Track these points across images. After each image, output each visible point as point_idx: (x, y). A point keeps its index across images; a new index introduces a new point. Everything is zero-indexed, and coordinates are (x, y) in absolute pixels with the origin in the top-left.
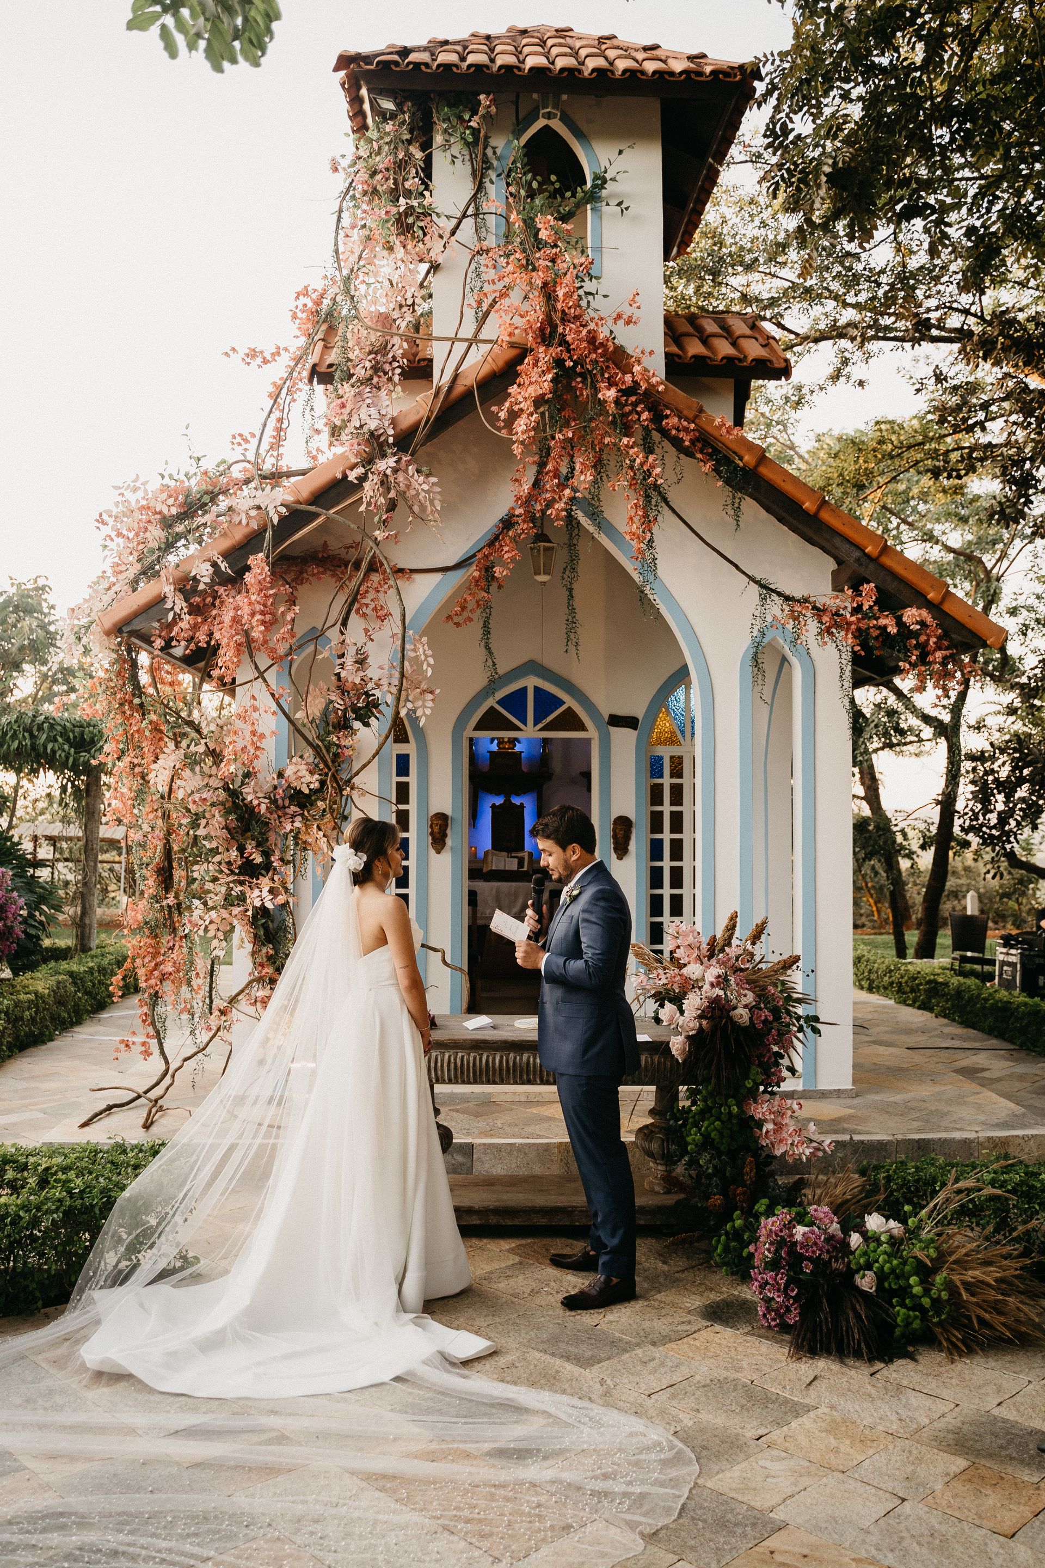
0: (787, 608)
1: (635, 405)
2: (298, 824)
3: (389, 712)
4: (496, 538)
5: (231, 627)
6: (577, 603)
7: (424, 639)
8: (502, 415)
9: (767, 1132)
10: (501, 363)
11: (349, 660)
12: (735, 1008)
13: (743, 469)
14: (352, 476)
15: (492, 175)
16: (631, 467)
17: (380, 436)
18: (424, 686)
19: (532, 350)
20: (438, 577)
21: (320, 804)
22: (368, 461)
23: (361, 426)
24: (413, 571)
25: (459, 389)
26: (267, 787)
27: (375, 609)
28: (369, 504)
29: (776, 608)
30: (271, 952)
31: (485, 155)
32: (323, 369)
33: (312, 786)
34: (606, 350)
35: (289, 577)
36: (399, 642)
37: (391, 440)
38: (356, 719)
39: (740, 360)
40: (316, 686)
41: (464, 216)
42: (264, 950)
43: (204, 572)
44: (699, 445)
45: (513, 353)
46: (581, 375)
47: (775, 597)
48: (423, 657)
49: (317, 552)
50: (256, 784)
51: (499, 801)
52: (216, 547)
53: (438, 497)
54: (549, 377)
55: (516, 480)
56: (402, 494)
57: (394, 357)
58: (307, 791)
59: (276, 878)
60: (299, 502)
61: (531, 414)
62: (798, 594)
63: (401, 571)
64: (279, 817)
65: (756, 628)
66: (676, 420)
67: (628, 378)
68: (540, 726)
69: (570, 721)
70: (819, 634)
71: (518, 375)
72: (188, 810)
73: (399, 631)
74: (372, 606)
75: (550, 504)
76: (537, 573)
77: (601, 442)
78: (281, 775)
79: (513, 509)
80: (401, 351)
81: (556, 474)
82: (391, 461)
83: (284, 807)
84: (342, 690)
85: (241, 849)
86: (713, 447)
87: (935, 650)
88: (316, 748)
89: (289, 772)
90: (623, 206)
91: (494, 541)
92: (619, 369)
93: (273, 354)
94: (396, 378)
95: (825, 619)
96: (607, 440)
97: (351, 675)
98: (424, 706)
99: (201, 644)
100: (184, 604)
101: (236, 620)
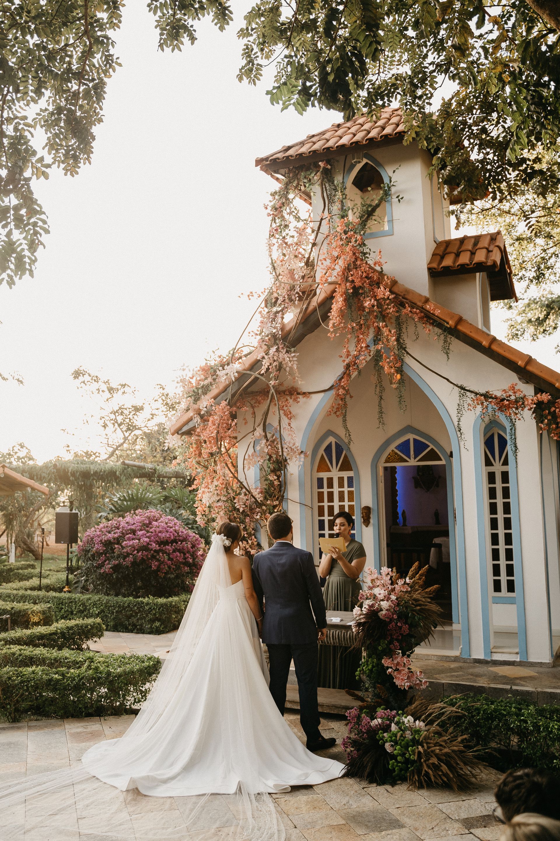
0: (476, 399)
4: (344, 374)
10: (328, 293)
12: (381, 611)
13: (450, 328)
17: (275, 335)
19: (340, 285)
20: (322, 394)
22: (268, 349)
24: (310, 393)
25: (310, 311)
29: (469, 399)
37: (280, 337)
39: (468, 265)
41: (322, 219)
43: (204, 406)
44: (425, 319)
47: (468, 394)
53: (296, 362)
54: (343, 298)
55: (345, 347)
60: (244, 370)
61: (336, 317)
62: (481, 391)
63: (304, 393)
68: (418, 459)
69: (433, 456)
71: (334, 298)
82: (274, 349)
86: (433, 319)
90: (400, 198)
91: (343, 376)
100: (200, 420)
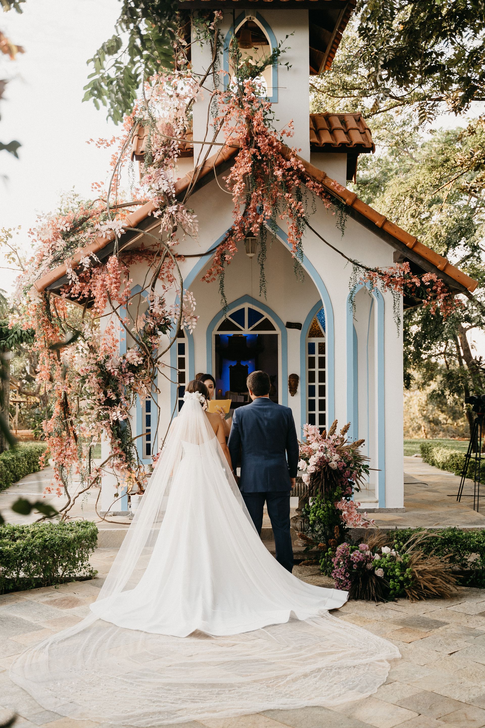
0: (367, 274)
1: (292, 176)
2: (132, 381)
3: (175, 327)
4: (226, 240)
5: (101, 289)
6: (265, 272)
7: (192, 293)
8: (228, 181)
9: (344, 515)
10: (227, 155)
11: (156, 303)
12: (331, 461)
13: (346, 206)
14: (156, 215)
15: (222, 49)
16: (290, 208)
17: (168, 193)
18: (192, 315)
19: (242, 149)
20: (198, 259)
21: (143, 371)
22: (163, 206)
23: (160, 189)
24: (186, 256)
25: (206, 169)
26: (117, 363)
27: (168, 276)
28: (164, 228)
29: (361, 274)
30: (120, 442)
31: (218, 38)
32: (138, 154)
33: (139, 363)
34: (277, 150)
35: (125, 261)
36: (180, 294)
37: (174, 196)
38: (159, 330)
39: (348, 144)
40: (141, 316)
41: (208, 74)
42: (117, 441)
43: (86, 262)
44: (324, 194)
45: (233, 150)
46: (265, 161)
47: (361, 269)
48: (191, 302)
49: (138, 248)
50: (112, 361)
51: (234, 364)
52: (91, 249)
53: (197, 225)
54: (250, 164)
55: (235, 212)
56: (180, 224)
57: (174, 149)
58: (137, 365)
59: (122, 406)
60: (130, 227)
61: (241, 183)
62: (372, 267)
63: (180, 256)
64: (123, 378)
65: (352, 284)
66: (312, 183)
67: (288, 163)
68: (251, 328)
69: (267, 325)
70: (383, 286)
71: (235, 162)
72: (79, 375)
73: (179, 288)
74: (166, 274)
75: (251, 225)
76: (248, 252)
77: (276, 194)
78: (124, 358)
79: (234, 226)
80: (177, 146)
81: (255, 210)
82: (174, 208)
83: (125, 373)
84: (153, 316)
85: (105, 393)
86: (331, 195)
87: (441, 293)
88: (141, 344)
89: (128, 356)
90: (289, 65)
91: (225, 242)
92: (284, 158)
93: (111, 141)
94: (176, 160)
95: (385, 279)
96: (278, 194)
97: (157, 310)
98: (192, 325)
99: (86, 296)
100: (77, 277)
101: (103, 286)
